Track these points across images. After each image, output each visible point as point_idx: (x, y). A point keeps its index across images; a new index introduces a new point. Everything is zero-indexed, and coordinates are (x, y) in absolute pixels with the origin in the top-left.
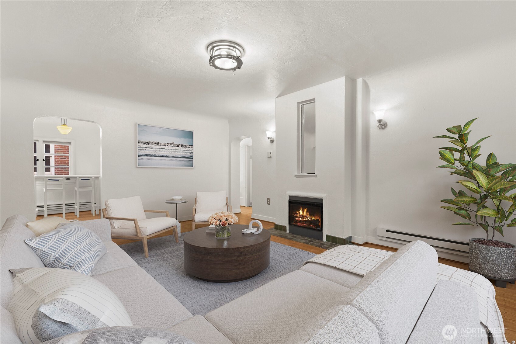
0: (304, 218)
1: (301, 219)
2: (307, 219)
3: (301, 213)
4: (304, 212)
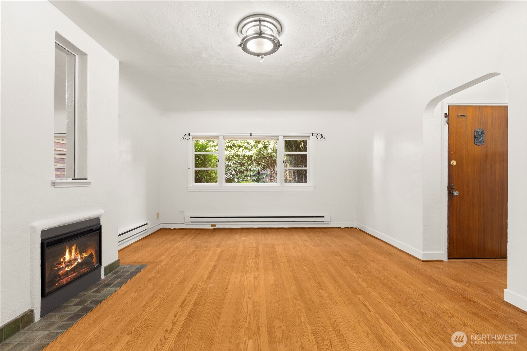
0: (71, 265)
1: (67, 269)
2: (76, 263)
3: (67, 257)
4: (72, 253)
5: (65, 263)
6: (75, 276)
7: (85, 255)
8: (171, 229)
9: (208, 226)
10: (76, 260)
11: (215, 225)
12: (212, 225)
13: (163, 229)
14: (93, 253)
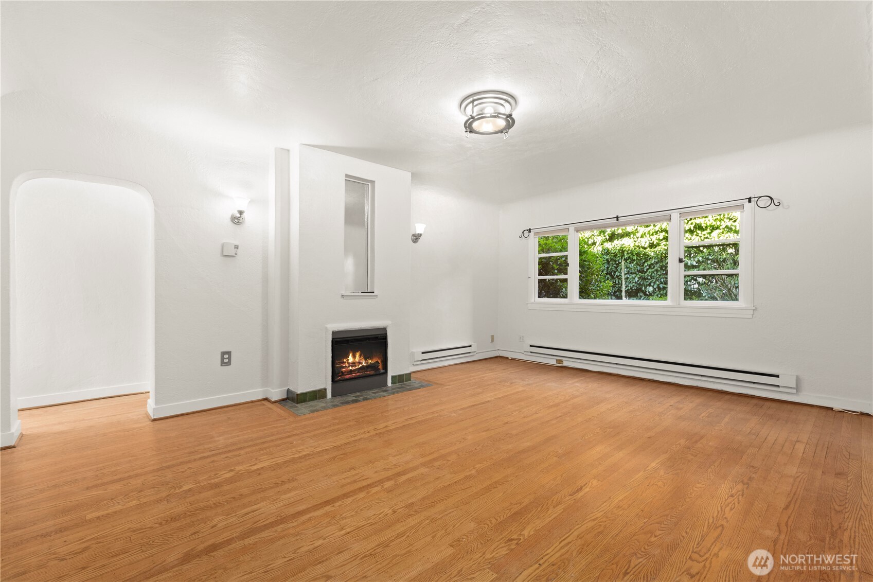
0: (355, 366)
1: (350, 368)
2: (360, 366)
3: (351, 359)
4: (356, 357)
5: (348, 363)
6: (359, 375)
7: (370, 361)
8: (507, 358)
9: (553, 362)
10: (360, 363)
11: (561, 362)
12: (558, 361)
13: (500, 357)
14: (379, 362)
